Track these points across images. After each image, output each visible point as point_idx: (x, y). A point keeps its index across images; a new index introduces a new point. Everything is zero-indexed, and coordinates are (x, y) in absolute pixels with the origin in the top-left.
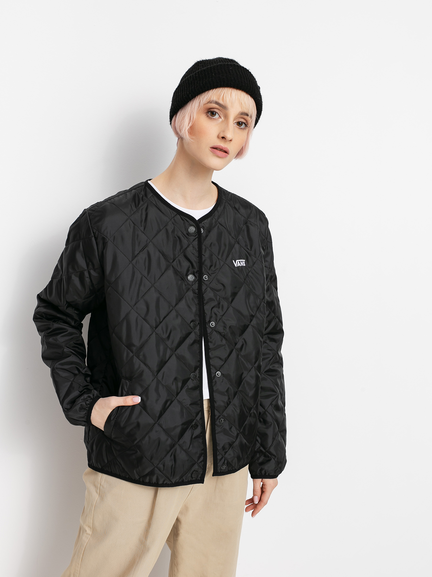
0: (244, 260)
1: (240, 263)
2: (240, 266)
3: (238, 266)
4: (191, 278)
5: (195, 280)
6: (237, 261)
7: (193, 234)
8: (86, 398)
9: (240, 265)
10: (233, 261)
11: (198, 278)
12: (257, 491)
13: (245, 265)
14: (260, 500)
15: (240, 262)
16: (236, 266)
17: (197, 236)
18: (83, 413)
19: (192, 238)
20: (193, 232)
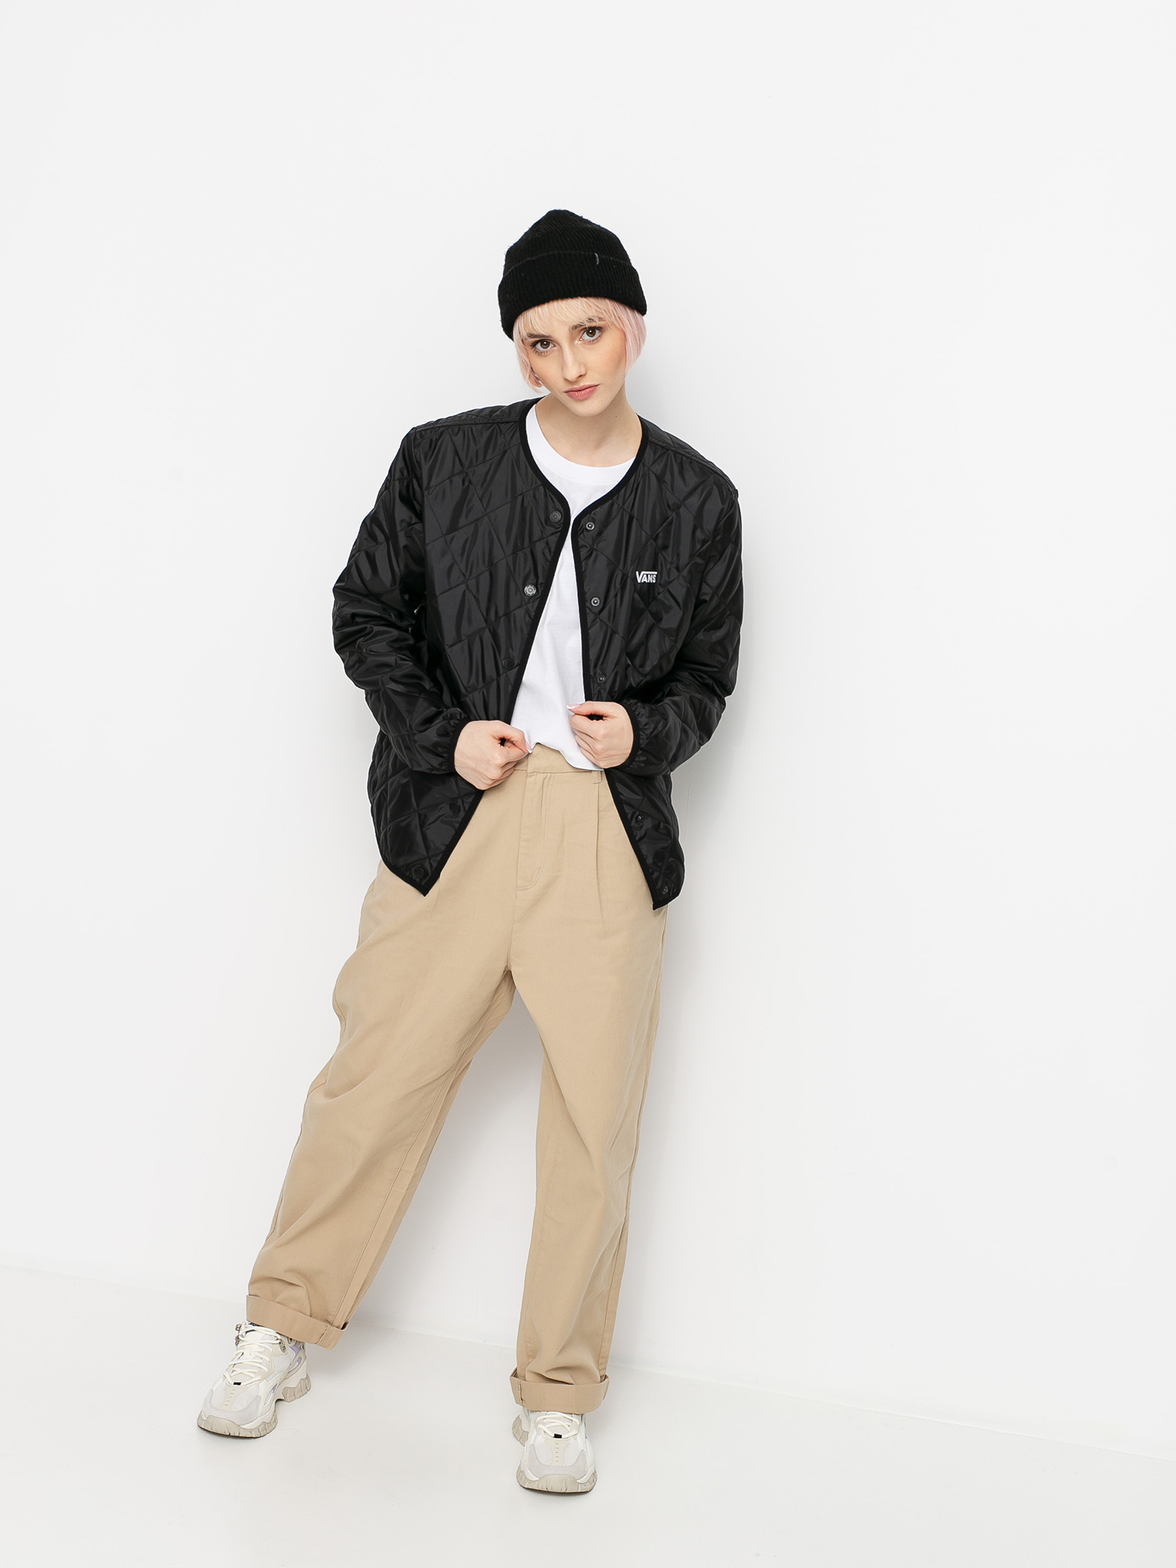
0: (655, 573)
1: (645, 577)
2: (647, 582)
3: (642, 582)
4: (530, 590)
5: (534, 595)
6: (643, 573)
7: (555, 525)
9: (646, 580)
10: (637, 573)
11: (540, 595)
13: (654, 581)
15: (647, 575)
16: (639, 581)
19: (550, 530)
20: (557, 520)
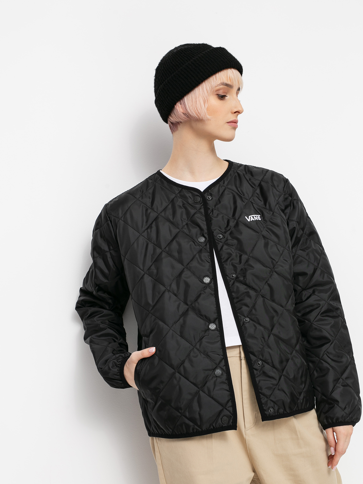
0: (260, 216)
2: (254, 220)
3: (251, 220)
4: (201, 239)
5: (205, 241)
6: (250, 216)
7: (199, 203)
8: (117, 357)
10: (246, 217)
11: (208, 239)
12: (331, 441)
13: (260, 220)
14: (335, 450)
15: (253, 217)
16: (249, 220)
17: (202, 204)
18: (116, 370)
19: (198, 206)
